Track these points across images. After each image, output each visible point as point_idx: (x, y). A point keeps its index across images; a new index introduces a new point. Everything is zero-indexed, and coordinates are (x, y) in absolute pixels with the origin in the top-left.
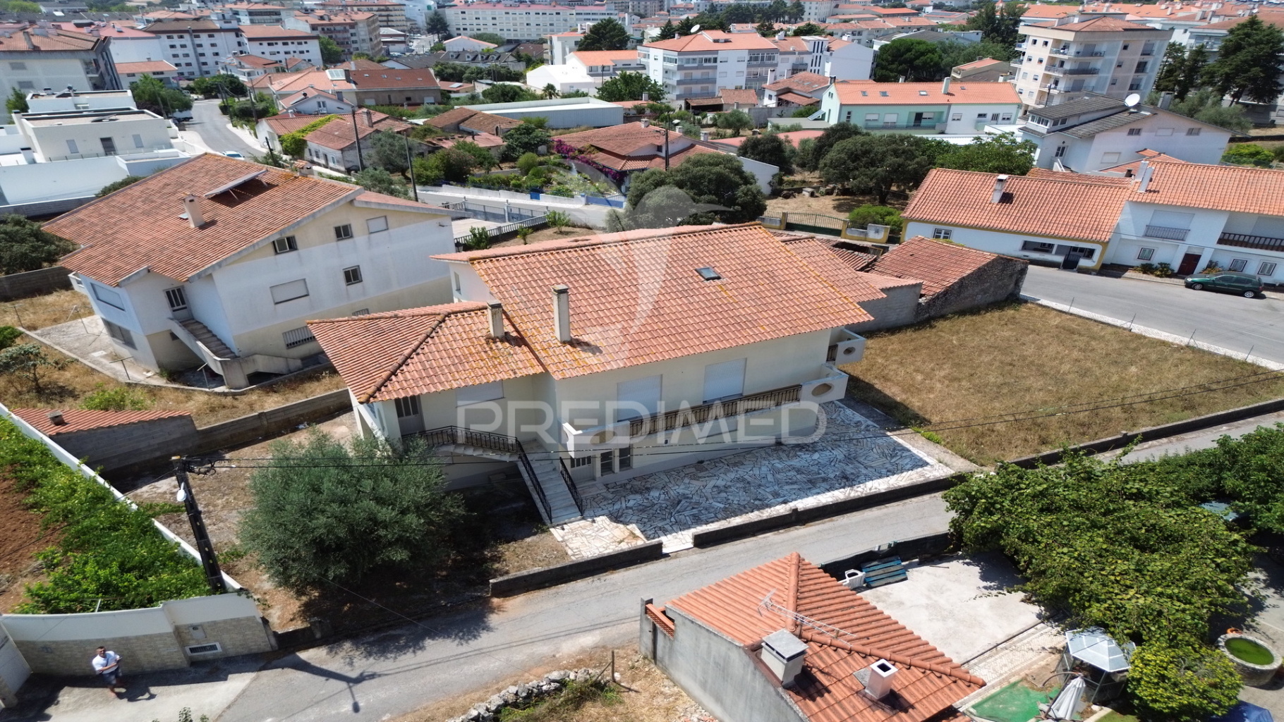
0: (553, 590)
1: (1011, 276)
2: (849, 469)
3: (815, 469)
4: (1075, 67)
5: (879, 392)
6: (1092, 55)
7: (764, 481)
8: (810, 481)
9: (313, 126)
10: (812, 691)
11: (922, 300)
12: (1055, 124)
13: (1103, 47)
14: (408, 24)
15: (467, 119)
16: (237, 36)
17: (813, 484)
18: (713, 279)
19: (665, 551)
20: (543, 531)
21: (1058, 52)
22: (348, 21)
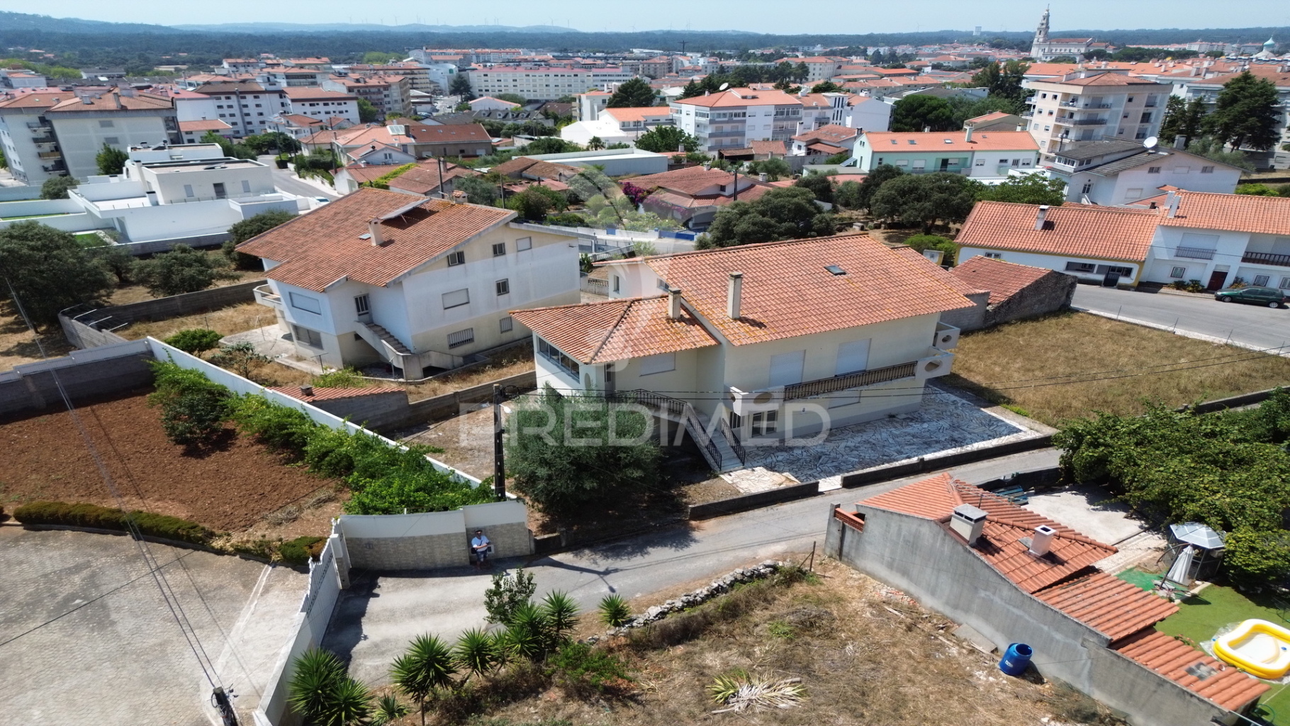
0: (737, 516)
1: (1063, 288)
2: (956, 435)
3: (928, 434)
4: (1083, 117)
5: (966, 380)
6: (1099, 107)
7: (886, 443)
8: (925, 443)
9: (395, 173)
10: (991, 549)
11: (989, 308)
12: (1081, 164)
13: (1110, 100)
14: (432, 86)
15: (529, 167)
16: (281, 97)
17: (928, 445)
18: (840, 274)
19: (820, 490)
20: (717, 476)
21: (1067, 104)
22: (382, 83)
